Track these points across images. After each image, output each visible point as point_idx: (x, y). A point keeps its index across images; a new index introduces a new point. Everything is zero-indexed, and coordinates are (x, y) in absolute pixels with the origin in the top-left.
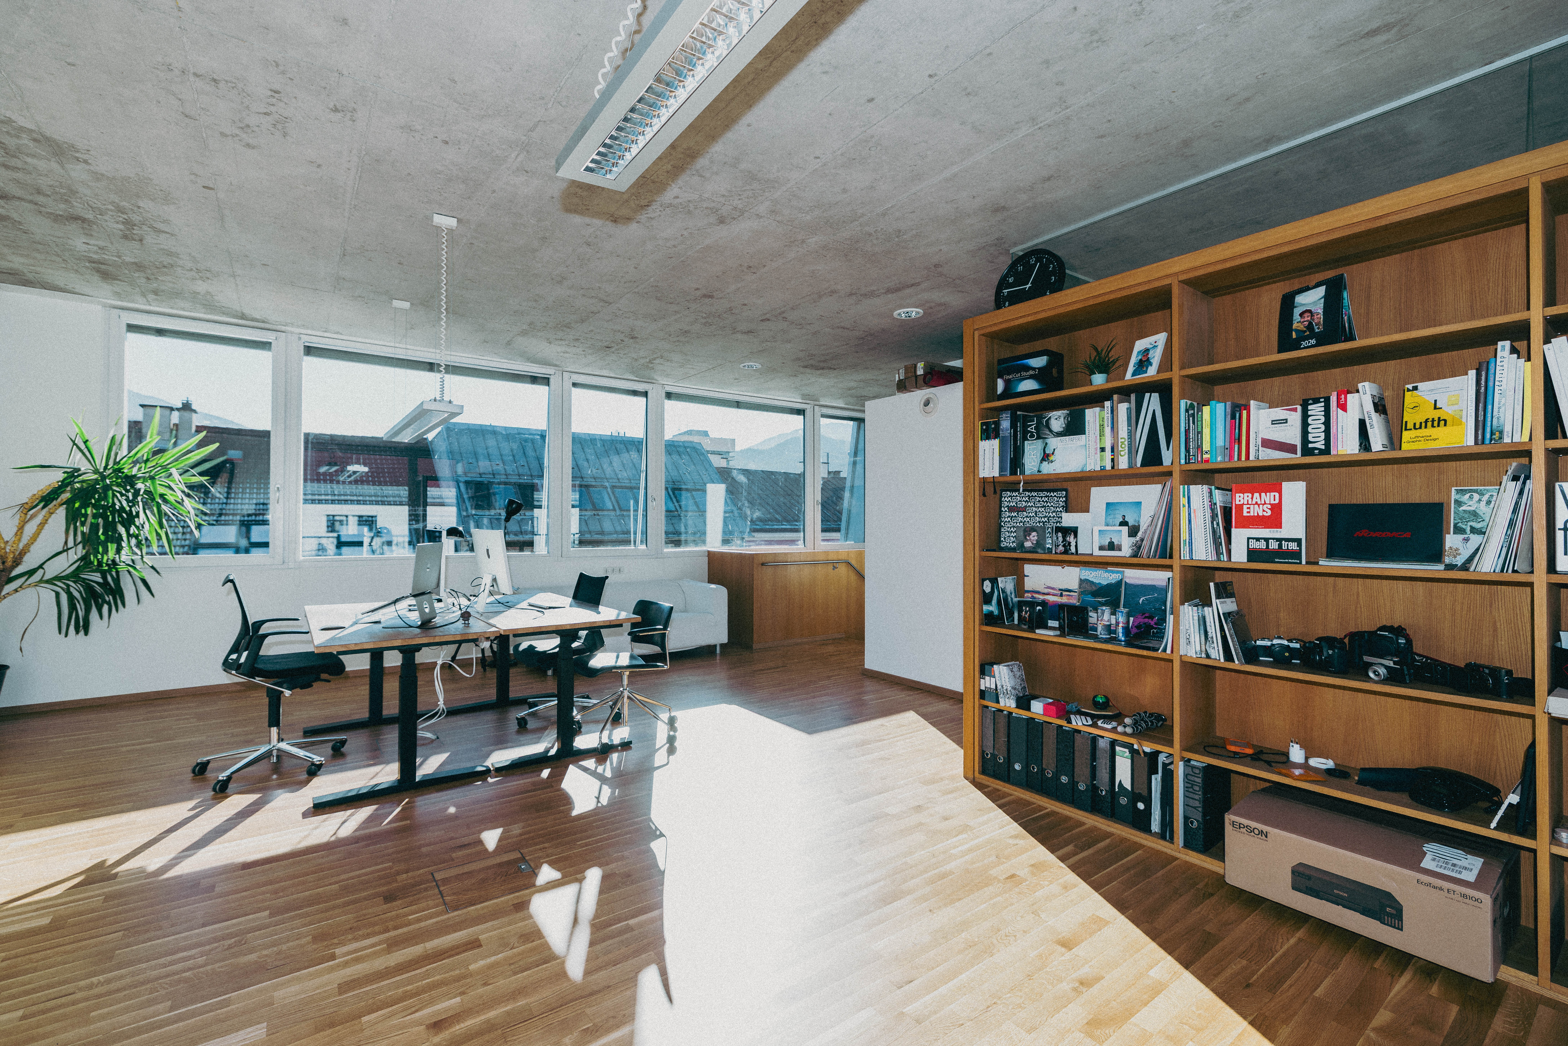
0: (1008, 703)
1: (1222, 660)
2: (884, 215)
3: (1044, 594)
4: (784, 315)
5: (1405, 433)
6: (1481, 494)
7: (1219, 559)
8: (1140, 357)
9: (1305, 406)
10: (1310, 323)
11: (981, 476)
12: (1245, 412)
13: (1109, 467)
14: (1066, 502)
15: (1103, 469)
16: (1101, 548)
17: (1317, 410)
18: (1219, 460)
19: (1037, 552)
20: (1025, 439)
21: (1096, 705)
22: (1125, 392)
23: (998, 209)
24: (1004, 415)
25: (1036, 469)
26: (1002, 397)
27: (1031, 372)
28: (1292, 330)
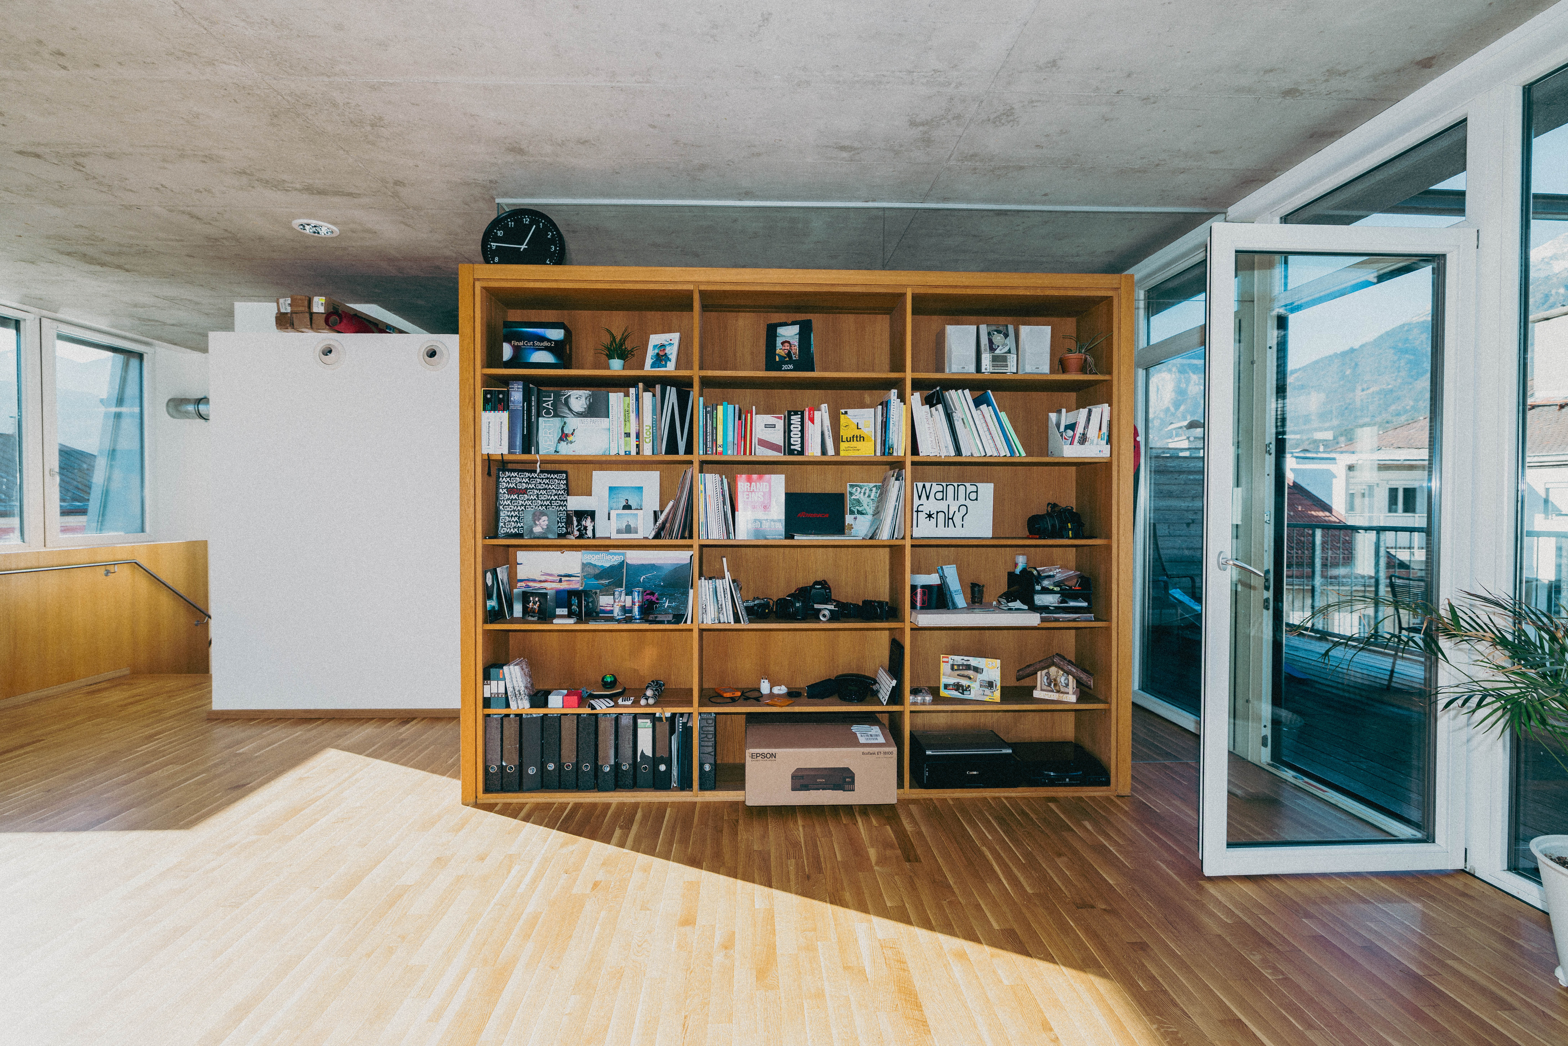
0: (521, 706)
1: (732, 623)
2: (373, 88)
3: (541, 581)
4: (80, 160)
5: (842, 444)
6: (861, 488)
7: (728, 538)
8: (656, 351)
9: (789, 415)
10: (789, 352)
11: (485, 452)
12: (749, 415)
13: (634, 453)
14: (567, 484)
15: (628, 453)
16: (619, 531)
17: (796, 419)
18: (730, 454)
19: (547, 538)
20: (539, 415)
21: (606, 685)
22: (650, 383)
23: (516, 150)
24: (516, 386)
25: (552, 449)
26: (508, 365)
27: (546, 344)
28: (776, 354)
